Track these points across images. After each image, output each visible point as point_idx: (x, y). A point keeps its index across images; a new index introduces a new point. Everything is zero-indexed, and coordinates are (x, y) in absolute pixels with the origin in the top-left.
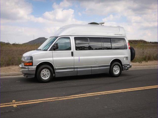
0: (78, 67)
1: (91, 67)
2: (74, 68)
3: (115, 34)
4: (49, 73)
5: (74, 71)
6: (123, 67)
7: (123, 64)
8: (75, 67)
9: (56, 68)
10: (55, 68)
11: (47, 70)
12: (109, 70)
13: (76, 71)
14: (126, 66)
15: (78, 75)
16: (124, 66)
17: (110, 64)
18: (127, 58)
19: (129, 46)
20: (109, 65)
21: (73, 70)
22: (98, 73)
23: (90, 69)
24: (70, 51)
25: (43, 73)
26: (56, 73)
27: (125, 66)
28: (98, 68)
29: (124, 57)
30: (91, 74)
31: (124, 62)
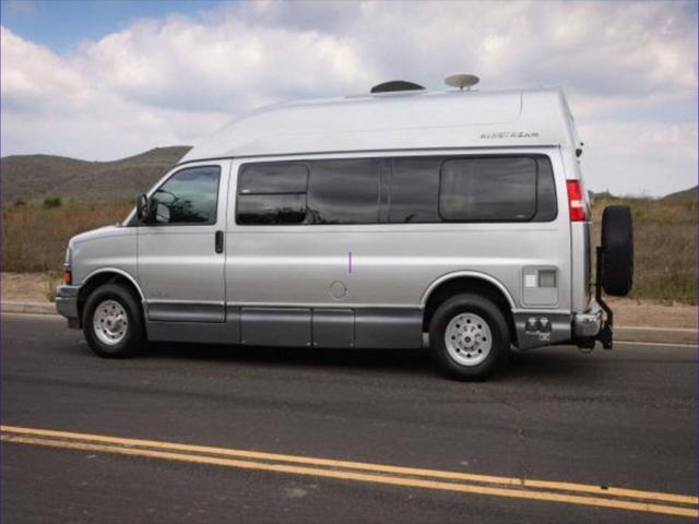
0: (244, 306)
1: (312, 311)
2: (226, 309)
5: (225, 321)
6: (520, 325)
7: (514, 310)
8: (229, 303)
9: (149, 301)
10: (146, 302)
11: (118, 306)
13: (233, 322)
14: (538, 324)
15: (244, 342)
16: (528, 324)
17: (422, 306)
19: (571, 198)
20: (419, 310)
21: (220, 316)
23: (307, 319)
24: (210, 230)
27: (532, 321)
28: (350, 319)
29: (526, 270)
30: (309, 344)
31: (528, 298)
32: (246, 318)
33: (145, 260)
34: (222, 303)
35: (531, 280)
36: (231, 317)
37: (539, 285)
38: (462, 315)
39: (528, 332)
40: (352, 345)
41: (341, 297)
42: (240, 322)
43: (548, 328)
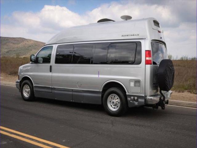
1: (72, 91)
2: (52, 89)
6: (129, 99)
7: (127, 94)
9: (35, 85)
13: (53, 93)
14: (134, 99)
16: (131, 98)
20: (100, 92)
21: (50, 91)
23: (71, 93)
24: (48, 65)
29: (131, 80)
30: (71, 101)
31: (131, 90)
32: (55, 91)
34: (51, 87)
35: (132, 84)
36: (53, 91)
37: (135, 86)
38: (113, 94)
39: (131, 101)
40: (82, 102)
41: (80, 87)
43: (137, 101)
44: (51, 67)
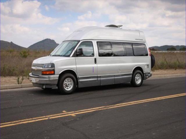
0: (102, 76)
1: (114, 76)
2: (97, 77)
3: (136, 39)
4: (72, 82)
5: (97, 80)
7: (144, 72)
8: (98, 76)
10: (79, 77)
11: (70, 79)
12: (131, 79)
13: (99, 80)
15: (101, 85)
16: (145, 75)
17: (132, 73)
18: (148, 65)
19: (149, 52)
21: (96, 79)
22: (121, 82)
23: (113, 78)
25: (66, 83)
26: (79, 83)
27: (146, 74)
28: (121, 77)
30: (114, 83)
31: (146, 70)
32: (102, 79)
33: (78, 66)
34: (96, 76)
35: (146, 67)
42: (101, 80)
43: (148, 75)
44: (95, 59)
